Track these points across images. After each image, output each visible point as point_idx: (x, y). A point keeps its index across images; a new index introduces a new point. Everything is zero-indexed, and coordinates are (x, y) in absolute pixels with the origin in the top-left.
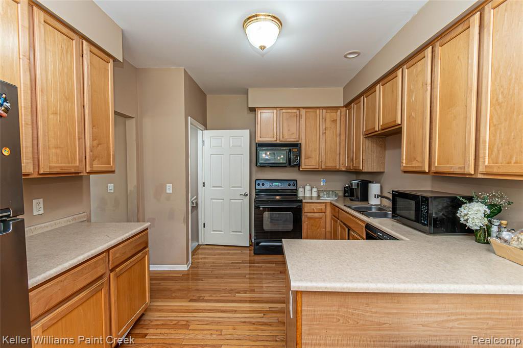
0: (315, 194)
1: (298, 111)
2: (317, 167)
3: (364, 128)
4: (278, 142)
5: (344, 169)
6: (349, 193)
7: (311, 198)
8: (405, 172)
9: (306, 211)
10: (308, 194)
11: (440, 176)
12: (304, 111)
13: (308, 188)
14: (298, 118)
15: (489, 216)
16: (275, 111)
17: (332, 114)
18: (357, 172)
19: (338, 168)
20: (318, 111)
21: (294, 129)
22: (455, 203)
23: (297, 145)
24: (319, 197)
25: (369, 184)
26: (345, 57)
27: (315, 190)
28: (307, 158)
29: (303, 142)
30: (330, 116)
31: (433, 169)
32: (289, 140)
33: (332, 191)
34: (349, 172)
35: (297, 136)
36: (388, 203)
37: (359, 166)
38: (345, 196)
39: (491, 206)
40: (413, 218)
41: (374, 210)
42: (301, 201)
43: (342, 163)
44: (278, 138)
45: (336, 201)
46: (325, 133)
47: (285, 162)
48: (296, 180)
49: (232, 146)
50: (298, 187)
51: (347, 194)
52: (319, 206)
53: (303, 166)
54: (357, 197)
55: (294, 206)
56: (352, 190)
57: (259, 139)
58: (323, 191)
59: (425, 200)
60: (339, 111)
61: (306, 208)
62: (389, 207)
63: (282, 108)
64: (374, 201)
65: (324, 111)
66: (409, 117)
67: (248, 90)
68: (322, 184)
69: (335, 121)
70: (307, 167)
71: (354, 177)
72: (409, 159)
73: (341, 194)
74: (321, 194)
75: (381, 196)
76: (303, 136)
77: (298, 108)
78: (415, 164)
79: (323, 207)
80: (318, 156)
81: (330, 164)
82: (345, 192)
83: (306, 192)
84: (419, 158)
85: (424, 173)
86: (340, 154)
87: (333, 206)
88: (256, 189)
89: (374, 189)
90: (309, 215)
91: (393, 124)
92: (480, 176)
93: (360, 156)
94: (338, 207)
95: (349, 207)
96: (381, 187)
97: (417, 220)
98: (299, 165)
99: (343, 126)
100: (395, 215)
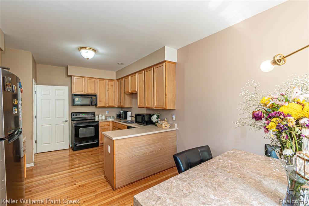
0: (104, 118)
1: (95, 80)
2: (105, 106)
3: (124, 90)
4: (85, 94)
5: (117, 106)
6: (119, 117)
7: (102, 120)
8: (139, 107)
9: (101, 126)
10: (100, 118)
11: (148, 109)
12: (98, 80)
13: (100, 115)
14: (95, 83)
15: (157, 119)
16: (83, 78)
17: (111, 82)
18: (122, 108)
19: (114, 106)
20: (105, 80)
21: (93, 88)
22: (151, 116)
23: (95, 96)
24: (106, 119)
25: (127, 112)
26: (118, 64)
27: (104, 116)
28: (100, 101)
29: (98, 94)
30: (110, 83)
31: (146, 107)
32: (91, 93)
33: (112, 116)
34: (118, 107)
35: (95, 91)
36: (134, 119)
37: (123, 105)
38: (117, 118)
39: (157, 116)
40: (141, 122)
41: (129, 122)
42: (98, 122)
43: (115, 104)
44: (85, 91)
45: (114, 120)
46: (108, 91)
47: (89, 103)
48: (94, 112)
49: (57, 95)
50: (95, 115)
51: (118, 117)
52: (107, 123)
53: (98, 105)
54: (123, 118)
55: (96, 124)
56: (120, 115)
57: (74, 92)
58: (107, 117)
59: (144, 115)
60: (114, 82)
61: (101, 125)
62: (134, 120)
63: (87, 77)
64: (129, 118)
65: (108, 81)
66: (139, 90)
67: (68, 66)
68: (107, 113)
69: (112, 86)
70: (100, 106)
71: (120, 110)
72: (140, 103)
73: (115, 117)
74: (107, 118)
75: (131, 116)
76: (98, 91)
77: (95, 78)
78: (141, 105)
79: (109, 123)
80: (105, 101)
81: (111, 104)
82: (117, 116)
83: (100, 117)
84: (142, 103)
85: (144, 108)
86: (115, 100)
87: (113, 122)
88: (71, 118)
89: (129, 114)
90: (102, 127)
91: (135, 91)
92: (155, 108)
93: (123, 102)
94: (116, 122)
95: (120, 122)
96: (131, 113)
97: (142, 123)
98: (96, 105)
99: (116, 88)
100: (136, 122)
